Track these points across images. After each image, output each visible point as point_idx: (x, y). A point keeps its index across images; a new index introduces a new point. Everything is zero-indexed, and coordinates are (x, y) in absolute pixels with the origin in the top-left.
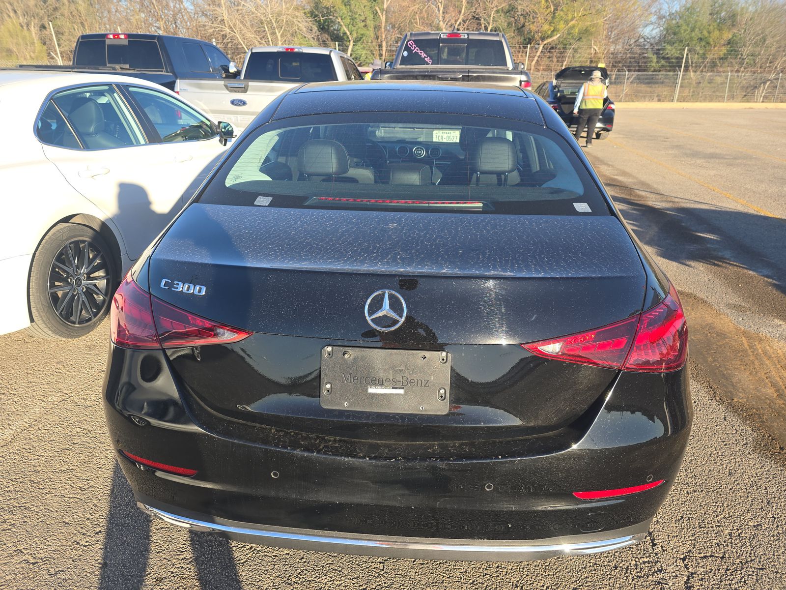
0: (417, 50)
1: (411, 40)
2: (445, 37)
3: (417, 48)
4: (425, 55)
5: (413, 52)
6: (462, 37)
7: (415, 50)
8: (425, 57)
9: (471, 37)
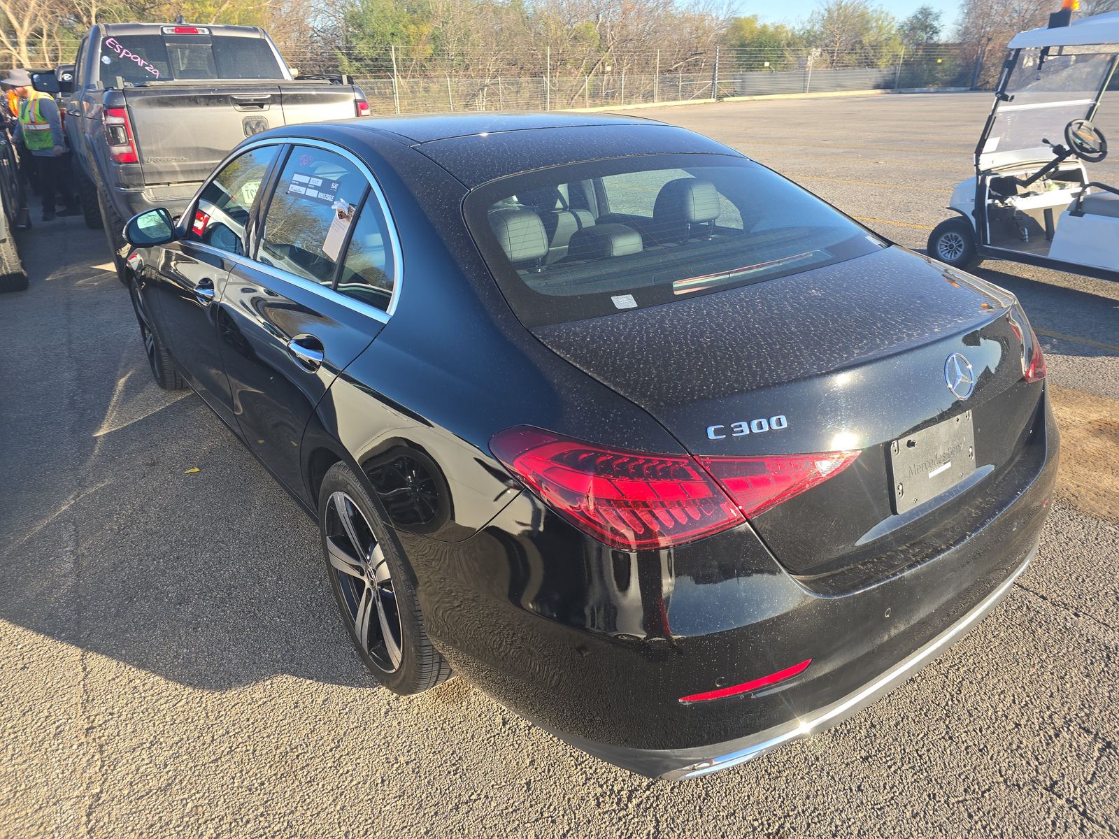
0: (127, 53)
1: (110, 37)
2: (170, 32)
3: (125, 51)
4: (143, 62)
5: (121, 56)
6: (200, 33)
7: (123, 53)
8: (144, 65)
9: (215, 33)
